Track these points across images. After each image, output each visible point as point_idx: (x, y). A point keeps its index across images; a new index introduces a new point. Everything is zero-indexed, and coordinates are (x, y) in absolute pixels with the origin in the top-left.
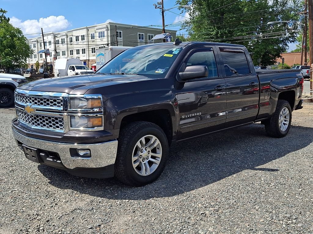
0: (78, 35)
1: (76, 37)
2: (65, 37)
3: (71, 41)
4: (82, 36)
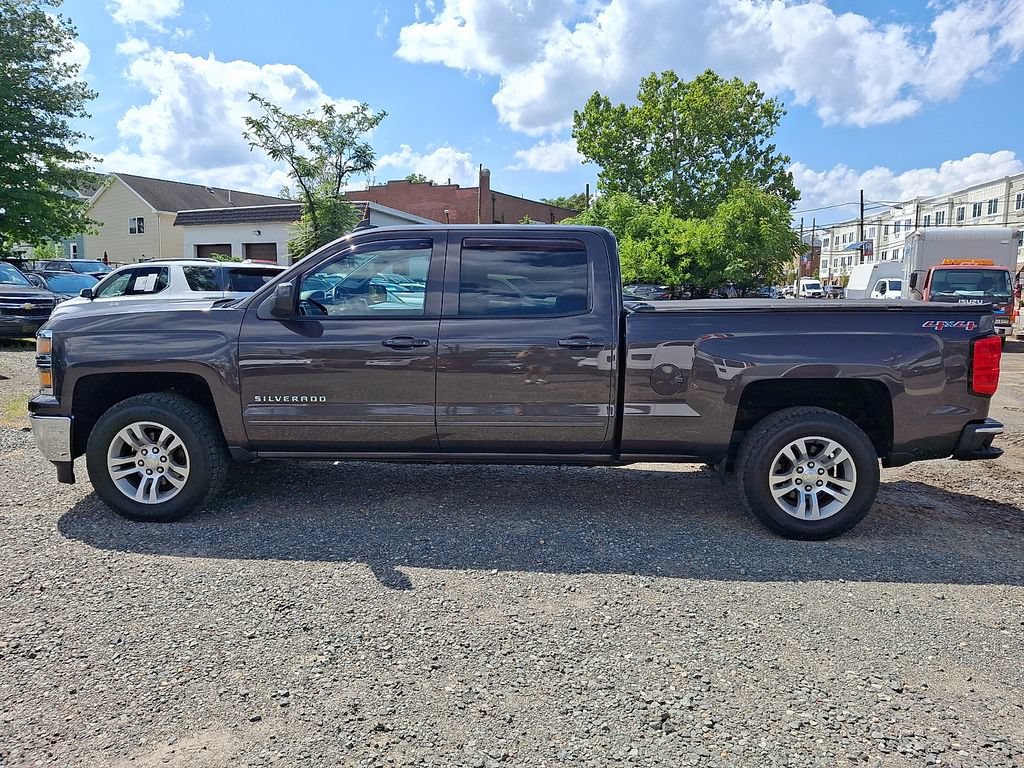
0: (980, 201)
1: (975, 206)
2: (946, 209)
3: (961, 218)
4: (990, 202)
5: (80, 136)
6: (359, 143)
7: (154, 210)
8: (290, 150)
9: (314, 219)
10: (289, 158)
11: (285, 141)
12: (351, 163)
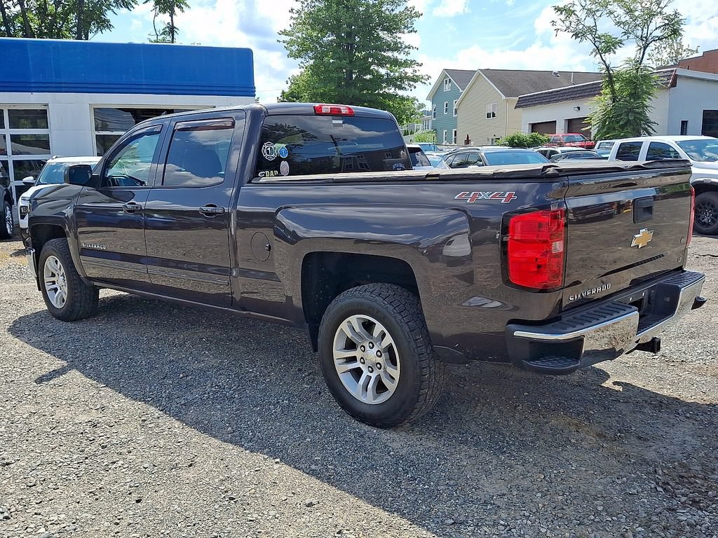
5: (409, 48)
6: (668, 11)
7: (504, 97)
8: (592, 30)
9: (613, 91)
10: (591, 38)
11: (589, 22)
12: (658, 33)
